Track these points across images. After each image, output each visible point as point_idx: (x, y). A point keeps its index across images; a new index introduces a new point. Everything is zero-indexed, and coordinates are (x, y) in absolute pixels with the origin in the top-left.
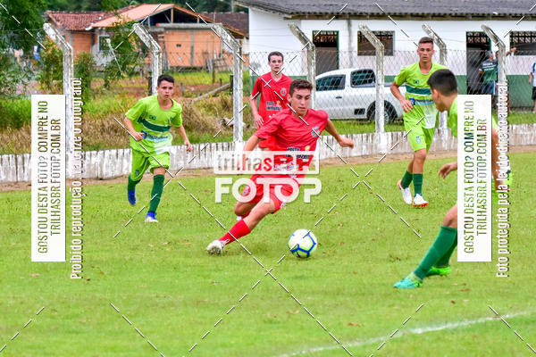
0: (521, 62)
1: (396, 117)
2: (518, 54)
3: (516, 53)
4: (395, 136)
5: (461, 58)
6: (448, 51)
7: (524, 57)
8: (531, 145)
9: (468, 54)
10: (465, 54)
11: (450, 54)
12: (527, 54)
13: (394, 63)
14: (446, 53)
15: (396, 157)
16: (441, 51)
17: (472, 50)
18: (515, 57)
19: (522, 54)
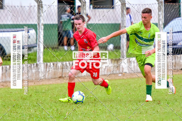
0: (98, 14)
1: (6, 54)
2: (95, 8)
3: (94, 8)
4: (4, 68)
5: (53, 11)
6: (43, 6)
7: (100, 10)
8: (105, 75)
9: (58, 8)
10: (56, 8)
11: (45, 8)
12: (102, 8)
13: (4, 14)
14: (42, 7)
15: (5, 84)
16: (38, 5)
17: (62, 5)
18: (94, 10)
19: (99, 8)
